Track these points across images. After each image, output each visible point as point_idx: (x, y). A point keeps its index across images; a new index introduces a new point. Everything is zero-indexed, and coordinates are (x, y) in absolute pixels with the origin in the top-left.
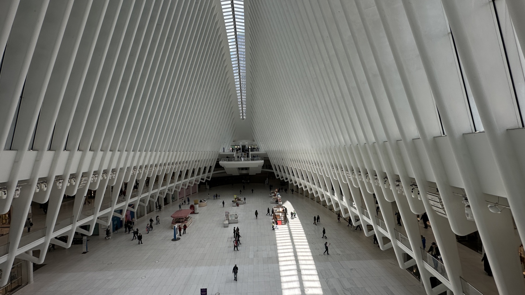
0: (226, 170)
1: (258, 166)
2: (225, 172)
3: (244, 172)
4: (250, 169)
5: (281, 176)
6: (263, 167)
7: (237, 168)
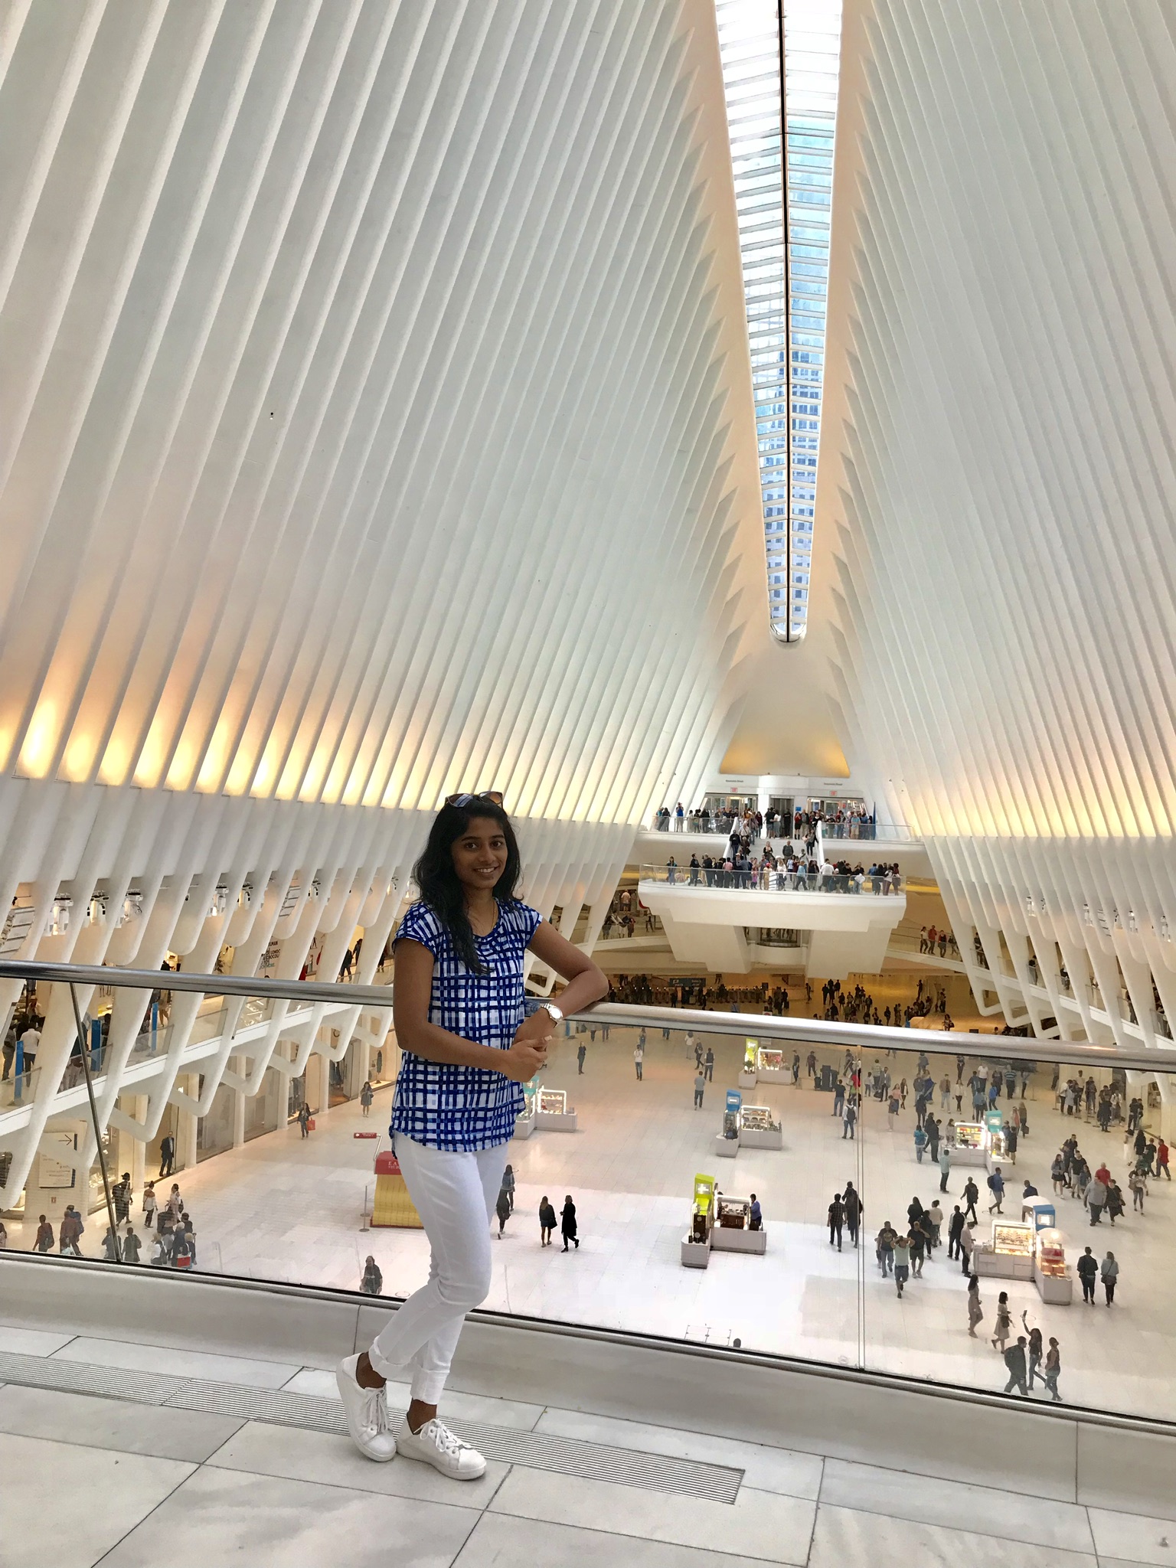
0: (673, 938)
1: (870, 928)
2: (668, 950)
3: (778, 956)
4: (815, 941)
5: (1011, 1002)
6: (898, 936)
7: (736, 928)
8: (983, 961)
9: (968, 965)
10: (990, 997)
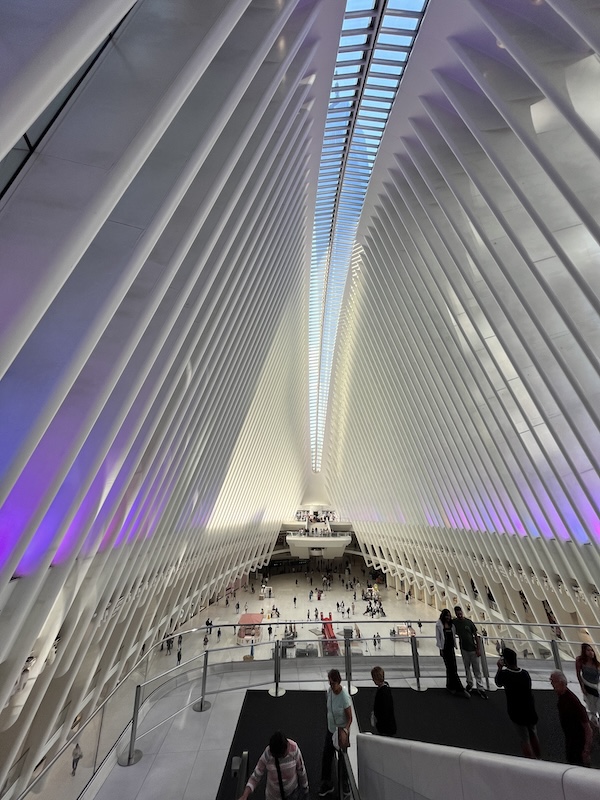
2: (289, 553)
3: (315, 553)
4: (326, 549)
5: (376, 563)
8: (367, 552)
9: (364, 554)
10: (370, 562)
